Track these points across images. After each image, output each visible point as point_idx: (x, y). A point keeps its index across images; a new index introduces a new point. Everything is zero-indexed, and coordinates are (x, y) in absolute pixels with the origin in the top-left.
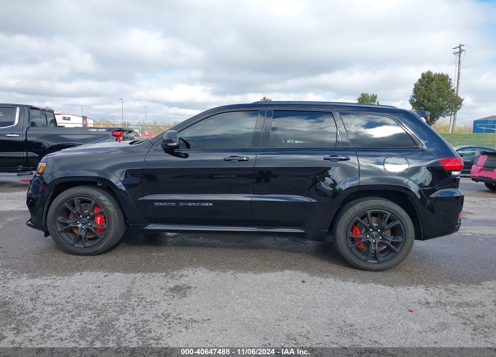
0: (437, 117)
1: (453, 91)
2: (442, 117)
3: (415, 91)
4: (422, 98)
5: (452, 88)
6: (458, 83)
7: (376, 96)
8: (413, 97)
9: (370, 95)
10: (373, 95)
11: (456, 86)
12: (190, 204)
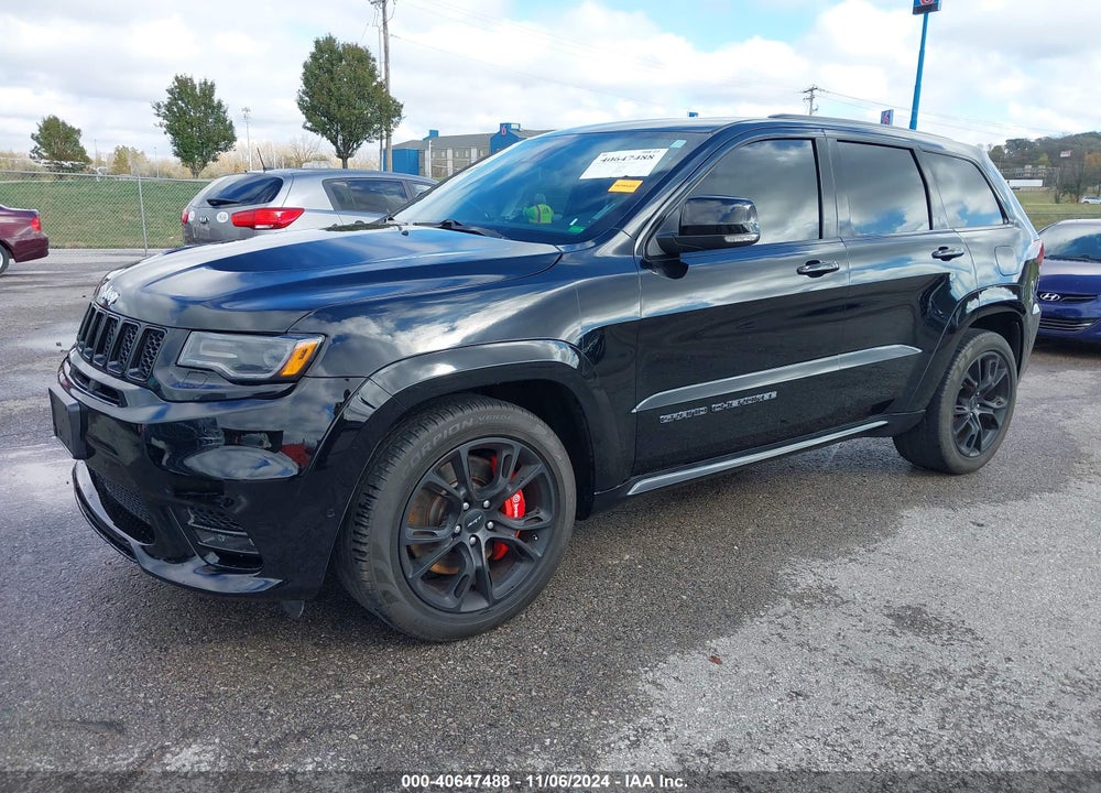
0: (357, 141)
1: (380, 84)
2: (365, 142)
3: (307, 81)
4: (325, 98)
5: (379, 80)
6: (387, 70)
7: (212, 86)
8: (304, 93)
9: (196, 82)
10: (205, 83)
11: (383, 77)
12: (735, 403)
